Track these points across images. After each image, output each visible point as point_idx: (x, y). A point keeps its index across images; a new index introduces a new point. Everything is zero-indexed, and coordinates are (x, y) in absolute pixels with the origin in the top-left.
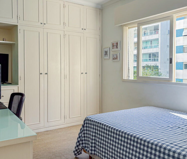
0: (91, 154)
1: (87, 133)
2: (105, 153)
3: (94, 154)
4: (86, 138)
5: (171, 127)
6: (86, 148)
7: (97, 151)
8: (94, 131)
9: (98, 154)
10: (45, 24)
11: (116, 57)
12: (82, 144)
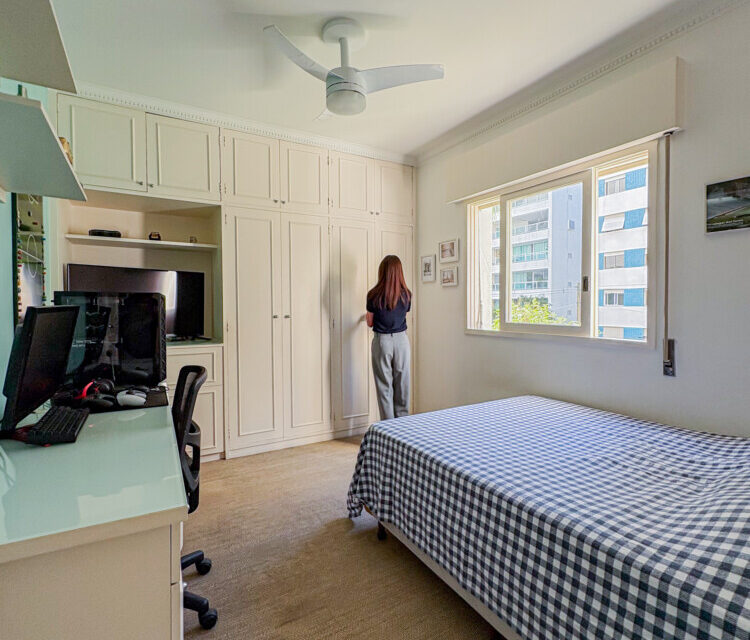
0: (382, 519)
1: (371, 466)
2: (415, 522)
3: (390, 521)
4: (370, 479)
5: (593, 460)
6: (371, 503)
7: (395, 516)
8: (389, 462)
9: (397, 522)
10: (283, 202)
11: (449, 277)
12: (362, 491)
